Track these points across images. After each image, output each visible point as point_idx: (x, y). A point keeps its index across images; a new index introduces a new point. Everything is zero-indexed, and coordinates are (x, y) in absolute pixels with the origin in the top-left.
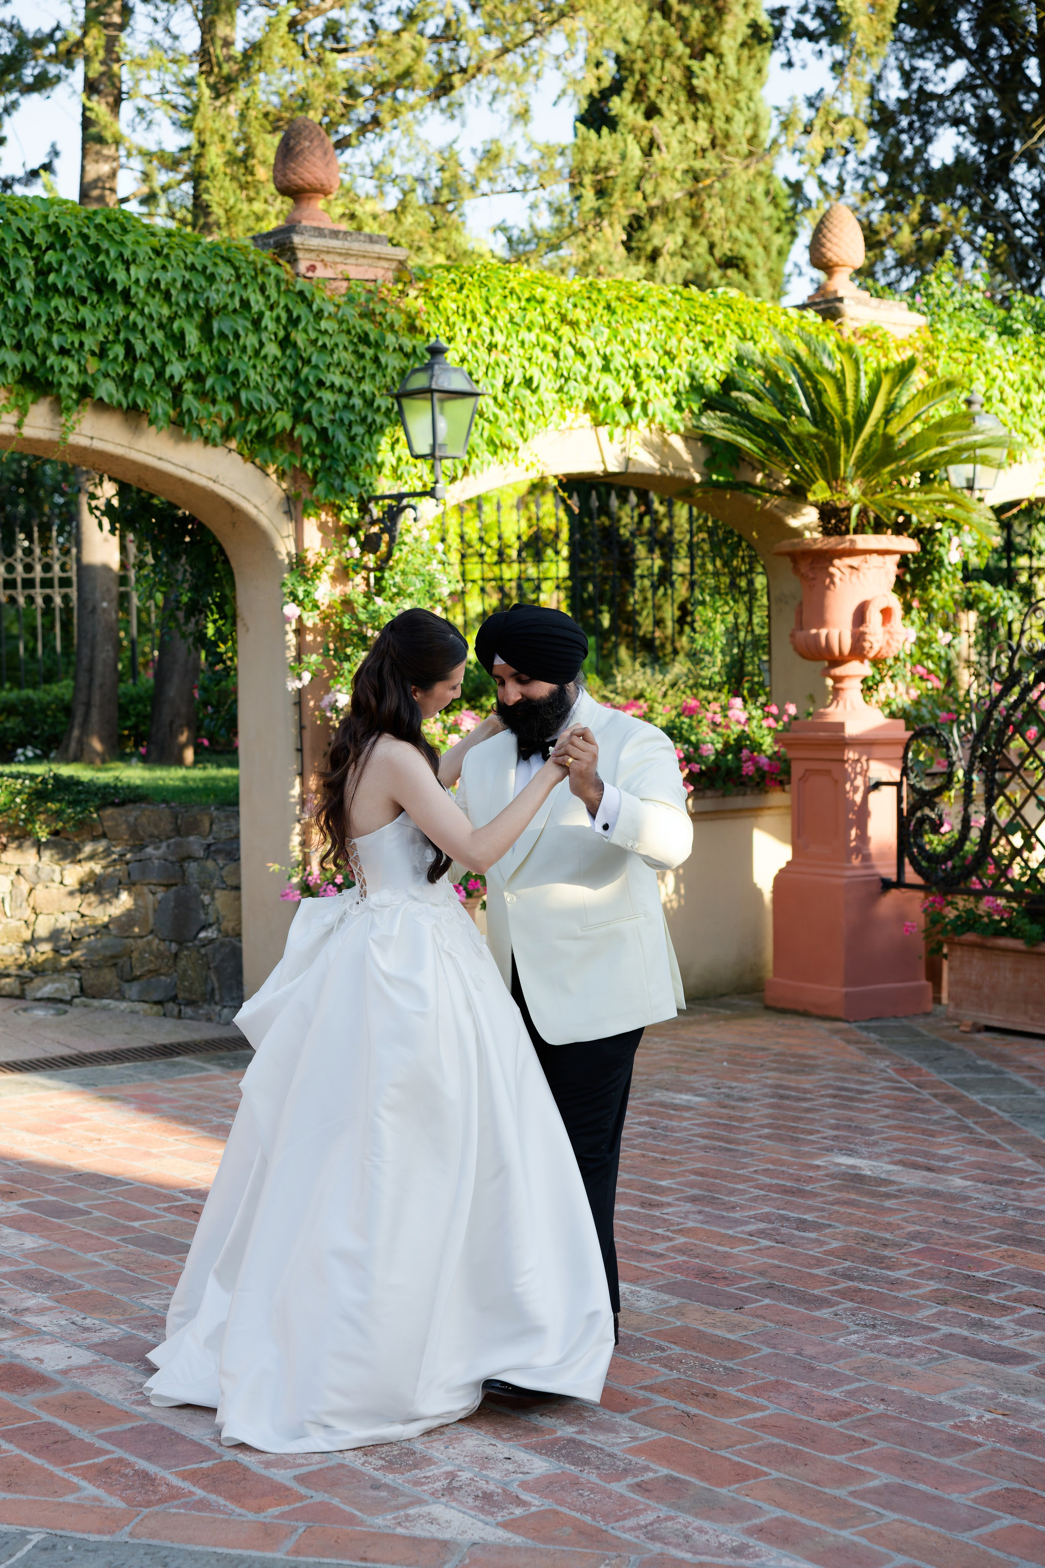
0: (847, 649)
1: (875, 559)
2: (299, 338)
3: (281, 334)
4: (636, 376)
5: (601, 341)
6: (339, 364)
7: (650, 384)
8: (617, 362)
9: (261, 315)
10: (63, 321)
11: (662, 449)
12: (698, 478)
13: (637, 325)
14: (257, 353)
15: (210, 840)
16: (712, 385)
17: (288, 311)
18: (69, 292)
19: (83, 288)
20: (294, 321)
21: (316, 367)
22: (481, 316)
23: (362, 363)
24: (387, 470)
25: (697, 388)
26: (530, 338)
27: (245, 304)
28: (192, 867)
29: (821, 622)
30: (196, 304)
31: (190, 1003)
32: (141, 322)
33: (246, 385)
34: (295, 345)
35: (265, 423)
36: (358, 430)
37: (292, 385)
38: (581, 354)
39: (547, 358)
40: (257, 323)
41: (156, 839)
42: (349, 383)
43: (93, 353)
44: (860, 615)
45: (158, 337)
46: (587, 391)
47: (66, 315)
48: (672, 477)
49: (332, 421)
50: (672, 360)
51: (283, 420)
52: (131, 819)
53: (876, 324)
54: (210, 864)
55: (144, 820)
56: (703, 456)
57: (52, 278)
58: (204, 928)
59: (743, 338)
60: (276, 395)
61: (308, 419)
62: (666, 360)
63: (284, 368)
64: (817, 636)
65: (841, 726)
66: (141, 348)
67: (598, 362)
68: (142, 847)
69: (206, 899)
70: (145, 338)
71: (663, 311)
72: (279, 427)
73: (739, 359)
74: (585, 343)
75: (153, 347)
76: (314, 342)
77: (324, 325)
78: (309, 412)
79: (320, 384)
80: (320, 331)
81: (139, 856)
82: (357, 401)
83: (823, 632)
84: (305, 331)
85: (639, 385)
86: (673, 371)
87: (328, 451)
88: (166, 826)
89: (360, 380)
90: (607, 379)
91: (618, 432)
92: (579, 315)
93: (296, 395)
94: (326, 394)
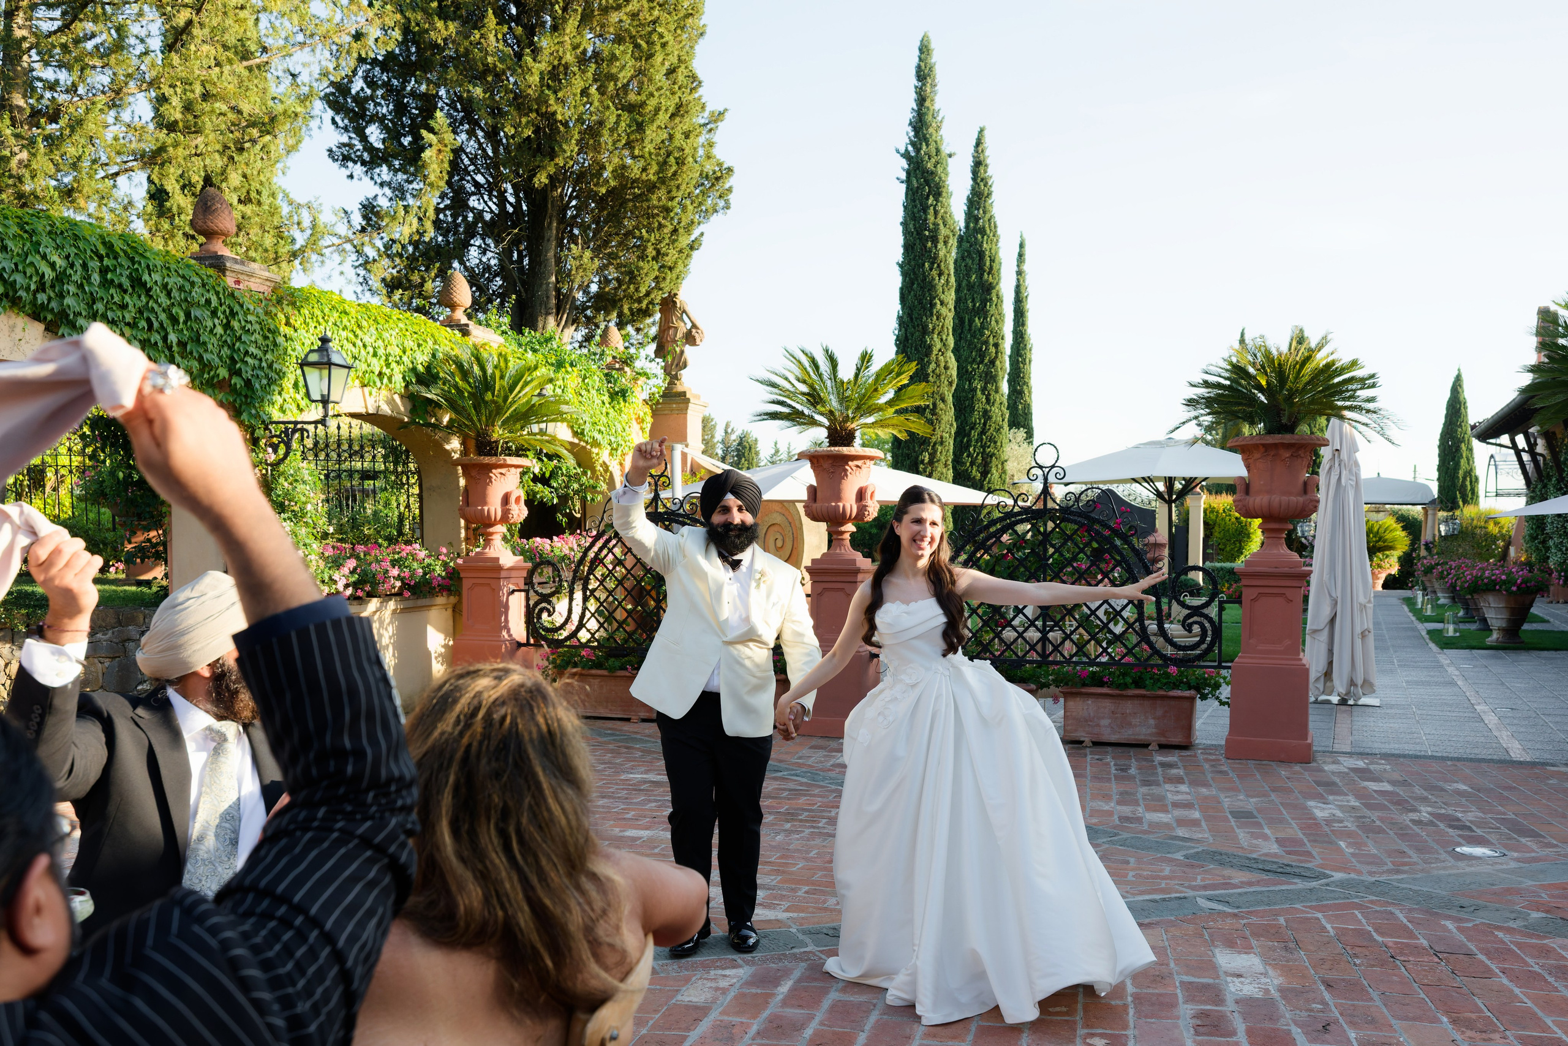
0: (499, 518)
1: (513, 470)
2: (235, 324)
3: (225, 321)
4: (387, 360)
5: (374, 338)
6: (256, 342)
7: (394, 365)
8: (381, 352)
9: (216, 309)
10: (115, 303)
11: (391, 402)
12: (406, 419)
13: (391, 332)
14: (211, 331)
16: (420, 368)
17: (229, 307)
18: (120, 286)
19: (126, 283)
20: (233, 314)
21: (244, 342)
22: (321, 320)
23: (267, 342)
24: (277, 407)
25: (414, 369)
26: (344, 334)
27: (208, 302)
28: (131, 646)
29: (485, 503)
30: (186, 300)
32: (155, 306)
33: (206, 351)
34: (232, 329)
35: (212, 373)
36: (264, 382)
37: (229, 352)
38: (365, 346)
39: (350, 346)
40: (214, 313)
42: (260, 354)
43: (128, 324)
44: (506, 500)
45: (163, 316)
46: (364, 367)
47: (116, 299)
48: (395, 418)
49: (252, 376)
50: (404, 352)
51: (223, 373)
53: (486, 341)
56: (409, 408)
57: (109, 276)
58: (140, 683)
59: (435, 342)
60: (221, 358)
61: (238, 373)
62: (401, 354)
63: (226, 341)
64: (483, 510)
65: (498, 559)
66: (156, 325)
67: (371, 350)
70: (157, 318)
71: (401, 325)
72: (221, 377)
73: (434, 356)
74: (368, 340)
75: (161, 324)
76: (243, 328)
77: (250, 318)
78: (240, 369)
79: (247, 353)
80: (246, 321)
82: (264, 364)
83: (486, 508)
84: (240, 321)
85: (388, 365)
86: (405, 358)
87: (249, 393)
89: (265, 352)
90: (374, 361)
91: (374, 391)
92: (364, 324)
93: (232, 358)
94: (248, 359)
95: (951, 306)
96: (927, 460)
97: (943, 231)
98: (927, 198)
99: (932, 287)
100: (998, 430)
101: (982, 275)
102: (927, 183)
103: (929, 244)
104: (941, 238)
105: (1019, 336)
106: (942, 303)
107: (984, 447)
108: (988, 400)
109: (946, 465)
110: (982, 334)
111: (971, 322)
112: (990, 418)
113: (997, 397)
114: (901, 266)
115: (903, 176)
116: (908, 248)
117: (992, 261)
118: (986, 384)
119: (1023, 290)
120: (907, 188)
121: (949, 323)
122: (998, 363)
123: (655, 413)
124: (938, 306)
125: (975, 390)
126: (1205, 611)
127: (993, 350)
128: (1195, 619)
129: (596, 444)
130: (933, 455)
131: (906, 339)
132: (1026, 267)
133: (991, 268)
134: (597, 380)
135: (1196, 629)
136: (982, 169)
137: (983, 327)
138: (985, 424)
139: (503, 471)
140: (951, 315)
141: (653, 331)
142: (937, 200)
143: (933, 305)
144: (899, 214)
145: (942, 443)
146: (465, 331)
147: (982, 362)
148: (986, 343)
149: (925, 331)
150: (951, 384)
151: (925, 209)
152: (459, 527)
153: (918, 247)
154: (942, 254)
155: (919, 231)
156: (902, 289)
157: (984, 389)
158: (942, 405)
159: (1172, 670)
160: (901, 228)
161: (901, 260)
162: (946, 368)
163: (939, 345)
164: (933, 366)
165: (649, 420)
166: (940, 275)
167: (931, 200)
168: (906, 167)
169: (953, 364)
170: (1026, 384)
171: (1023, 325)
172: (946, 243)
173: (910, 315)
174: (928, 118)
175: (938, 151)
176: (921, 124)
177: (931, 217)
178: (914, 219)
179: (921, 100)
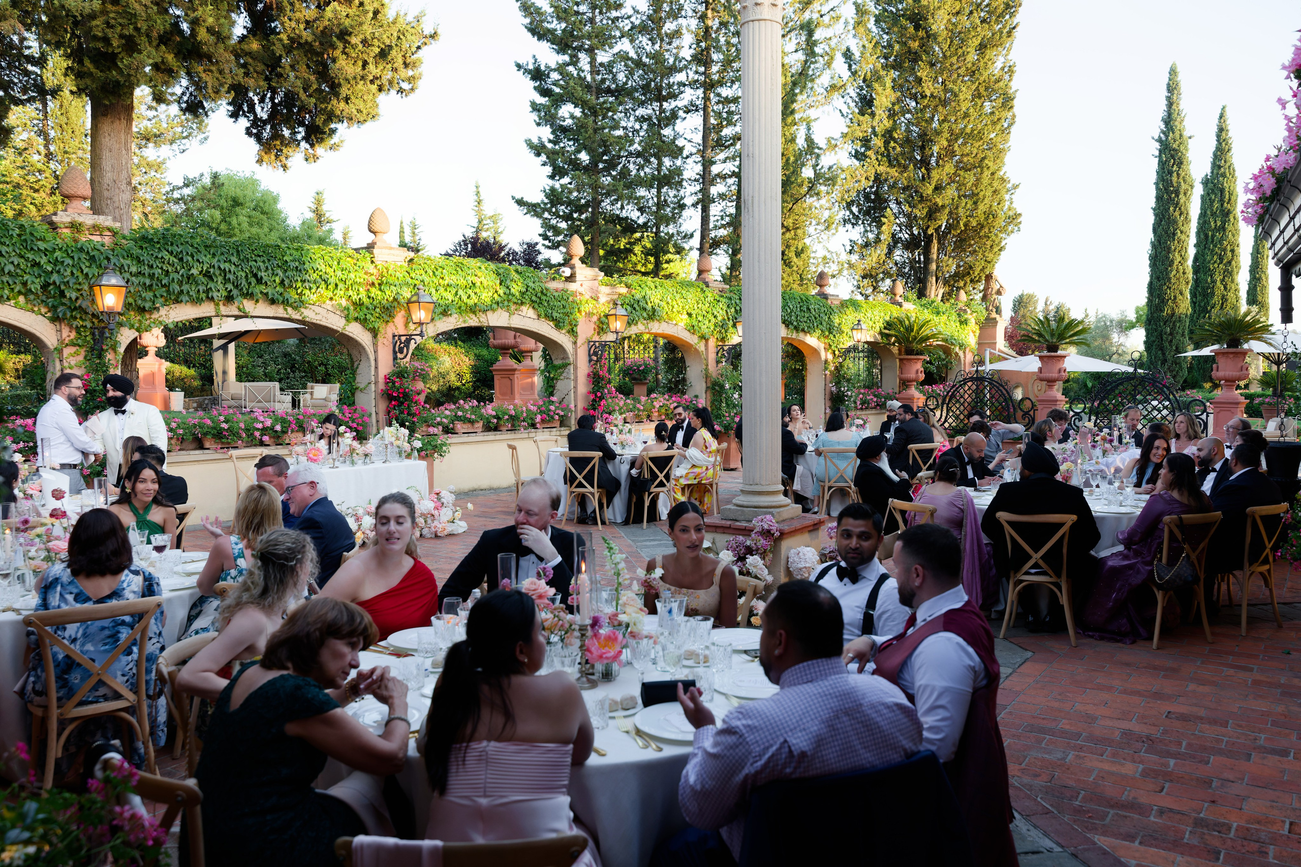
0: (913, 379)
1: (920, 361)
3: (828, 316)
4: (875, 322)
6: (837, 322)
7: (877, 323)
8: (873, 319)
9: (826, 313)
10: (802, 316)
11: (875, 336)
12: (879, 342)
13: (876, 311)
14: (825, 320)
16: (886, 323)
17: (830, 311)
20: (831, 314)
25: (883, 323)
27: (824, 311)
29: (908, 373)
33: (823, 326)
34: (830, 319)
36: (839, 335)
37: (829, 326)
38: (868, 318)
44: (916, 372)
46: (867, 325)
48: (875, 342)
53: (909, 308)
56: (881, 338)
59: (891, 312)
60: (826, 329)
62: (880, 318)
63: (828, 323)
65: (913, 395)
67: (870, 319)
72: (826, 335)
73: (891, 317)
74: (869, 315)
77: (836, 315)
78: (832, 332)
79: (834, 326)
82: (839, 329)
83: (908, 375)
84: (833, 316)
86: (881, 320)
87: (834, 339)
90: (871, 323)
91: (870, 333)
98: (1173, 167)
99: (1175, 222)
100: (1232, 308)
101: (1222, 205)
102: (1173, 157)
103: (1174, 196)
104: (1182, 191)
108: (1225, 288)
109: (1183, 335)
110: (1222, 245)
111: (1213, 236)
112: (1227, 300)
113: (1232, 285)
114: (1154, 209)
115: (1157, 153)
116: (1159, 198)
118: (1224, 277)
120: (1159, 161)
122: (1233, 262)
123: (980, 328)
125: (1214, 282)
127: (1229, 254)
129: (952, 344)
130: (1173, 328)
131: (1156, 256)
134: (954, 317)
137: (1221, 240)
138: (1222, 304)
139: (916, 361)
141: (982, 288)
142: (1179, 167)
143: (1174, 234)
144: (1154, 177)
146: (900, 305)
147: (1221, 262)
148: (1225, 250)
149: (1169, 251)
150: (1188, 283)
151: (1170, 173)
153: (1166, 198)
154: (1182, 201)
155: (1167, 188)
156: (1154, 224)
157: (1222, 280)
158: (1181, 297)
160: (1154, 187)
161: (1154, 206)
162: (1184, 273)
163: (1179, 259)
164: (1174, 272)
165: (978, 332)
167: (1175, 168)
168: (1159, 147)
169: (1191, 271)
172: (1185, 194)
173: (1159, 241)
174: (1175, 116)
175: (1181, 135)
176: (1169, 121)
177: (1174, 179)
178: (1163, 180)
179: (1170, 104)
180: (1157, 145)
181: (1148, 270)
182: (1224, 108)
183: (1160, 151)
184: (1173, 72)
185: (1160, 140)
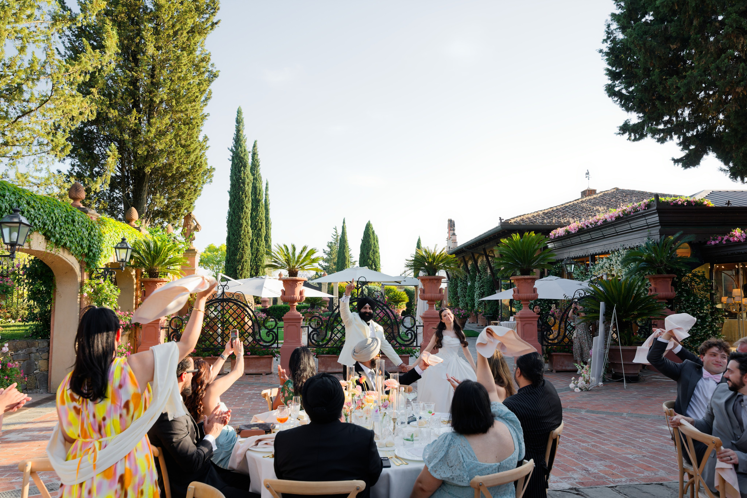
2: (92, 233)
3: (89, 232)
6: (97, 239)
9: (88, 228)
15: (38, 348)
20: (92, 230)
21: (94, 240)
23: (99, 240)
28: (32, 355)
31: (30, 389)
34: (91, 235)
36: (98, 254)
37: (89, 243)
40: (87, 230)
41: (22, 349)
42: (97, 244)
49: (95, 252)
52: (14, 344)
53: (146, 233)
54: (38, 354)
55: (18, 344)
58: (35, 370)
60: (86, 245)
63: (88, 240)
68: (17, 351)
69: (36, 363)
72: (86, 252)
76: (94, 234)
77: (97, 231)
78: (92, 249)
79: (94, 243)
81: (17, 353)
82: (98, 247)
84: (94, 232)
87: (94, 258)
88: (25, 345)
89: (99, 243)
93: (90, 246)
94: (94, 246)
95: (250, 209)
96: (240, 268)
97: (247, 180)
98: (241, 168)
99: (242, 201)
100: (262, 256)
101: (256, 196)
102: (241, 162)
103: (242, 185)
104: (246, 183)
105: (267, 219)
106: (246, 208)
107: (256, 262)
108: (258, 244)
110: (256, 219)
112: (259, 251)
113: (262, 243)
114: (230, 193)
115: (231, 158)
116: (233, 186)
117: (260, 191)
118: (257, 238)
119: (268, 201)
120: (233, 163)
121: (249, 215)
122: (262, 230)
124: (245, 209)
126: (412, 329)
127: (260, 225)
128: (410, 331)
130: (242, 267)
131: (232, 221)
132: (269, 193)
133: (259, 193)
135: (410, 335)
136: (256, 156)
137: (258, 217)
138: (257, 253)
139: (161, 283)
140: (250, 212)
142: (245, 169)
143: (242, 208)
144: (229, 173)
145: (246, 262)
146: (139, 230)
147: (256, 229)
148: (258, 222)
149: (240, 218)
150: (249, 239)
151: (240, 172)
152: (133, 304)
153: (237, 186)
154: (247, 189)
155: (238, 180)
156: (230, 201)
157: (256, 240)
158: (246, 247)
159: (403, 348)
160: (229, 178)
161: (229, 190)
162: (248, 233)
163: (245, 224)
164: (243, 232)
166: (246, 197)
167: (242, 168)
168: (232, 155)
169: (250, 231)
170: (269, 237)
171: (268, 214)
172: (248, 185)
173: (233, 212)
174: (242, 138)
175: (245, 150)
176: (238, 140)
177: (242, 175)
178: (236, 175)
179: (238, 131)
180: (231, 154)
181: (226, 229)
182: (255, 142)
183: (233, 157)
184: (239, 112)
185: (232, 150)
